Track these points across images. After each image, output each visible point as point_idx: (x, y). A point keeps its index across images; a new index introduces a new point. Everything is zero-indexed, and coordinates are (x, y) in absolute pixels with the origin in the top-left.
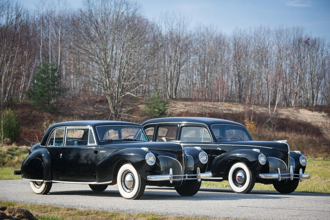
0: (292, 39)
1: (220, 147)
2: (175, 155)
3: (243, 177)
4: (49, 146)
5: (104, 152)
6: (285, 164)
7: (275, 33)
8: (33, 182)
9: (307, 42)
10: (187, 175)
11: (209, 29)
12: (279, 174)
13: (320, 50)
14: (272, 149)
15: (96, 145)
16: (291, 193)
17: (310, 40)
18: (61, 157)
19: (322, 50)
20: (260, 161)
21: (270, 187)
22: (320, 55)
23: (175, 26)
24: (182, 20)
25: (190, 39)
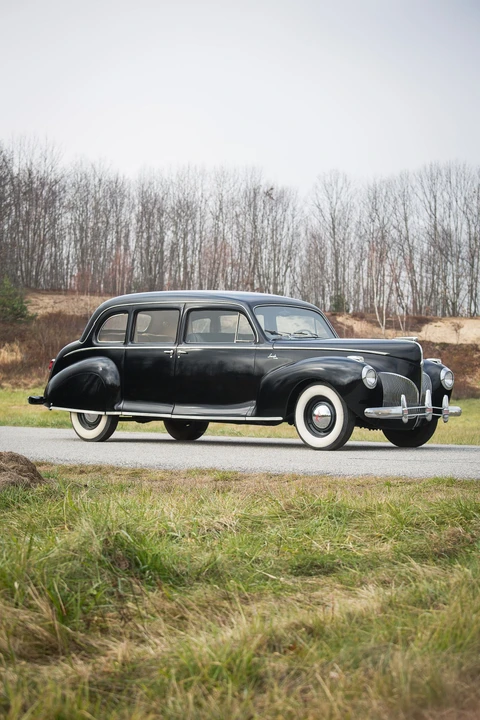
0: (243, 187)
3: (329, 416)
7: (213, 176)
9: (268, 194)
11: (97, 166)
13: (291, 208)
16: (424, 445)
17: (275, 190)
19: (294, 209)
21: (378, 437)
22: (290, 218)
23: (36, 159)
24: (50, 149)
25: (62, 183)
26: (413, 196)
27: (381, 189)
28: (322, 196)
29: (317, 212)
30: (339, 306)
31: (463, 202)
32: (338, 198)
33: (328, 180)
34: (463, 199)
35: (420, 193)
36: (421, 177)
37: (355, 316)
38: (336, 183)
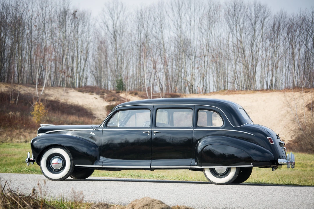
9: (74, 15)
17: (78, 12)
26: (166, 17)
27: (146, 12)
28: (108, 16)
29: (104, 27)
30: (121, 87)
31: (198, 21)
32: (118, 18)
33: (111, 6)
34: (198, 19)
35: (171, 15)
36: (172, 5)
37: (131, 93)
38: (117, 8)
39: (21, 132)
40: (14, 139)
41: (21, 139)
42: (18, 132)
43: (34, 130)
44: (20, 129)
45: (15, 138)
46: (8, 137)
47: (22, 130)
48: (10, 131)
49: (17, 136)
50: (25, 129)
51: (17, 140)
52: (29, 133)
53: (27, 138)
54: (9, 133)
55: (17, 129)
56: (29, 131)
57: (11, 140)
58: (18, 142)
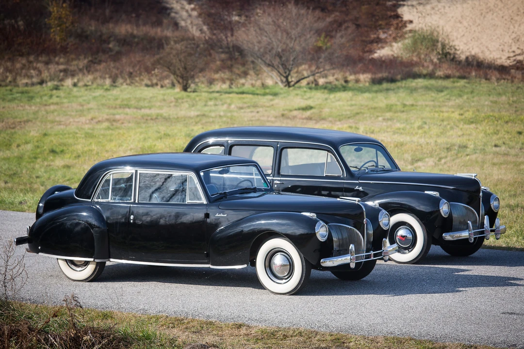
1: (360, 185)
2: (352, 221)
3: (410, 236)
4: (99, 200)
5: (223, 215)
6: (475, 212)
8: (66, 260)
10: (372, 253)
12: (469, 231)
14: (453, 189)
15: (205, 202)
18: (132, 221)
20: (441, 211)
39: (31, 62)
40: (18, 78)
41: (32, 77)
42: (24, 61)
43: (55, 57)
44: (29, 54)
45: (20, 76)
46: (8, 74)
47: (32, 58)
48: (9, 59)
49: (24, 71)
50: (38, 56)
51: (25, 81)
52: (47, 63)
53: (43, 75)
54: (9, 64)
55: (22, 55)
56: (43, 58)
57: (15, 80)
58: (27, 85)
